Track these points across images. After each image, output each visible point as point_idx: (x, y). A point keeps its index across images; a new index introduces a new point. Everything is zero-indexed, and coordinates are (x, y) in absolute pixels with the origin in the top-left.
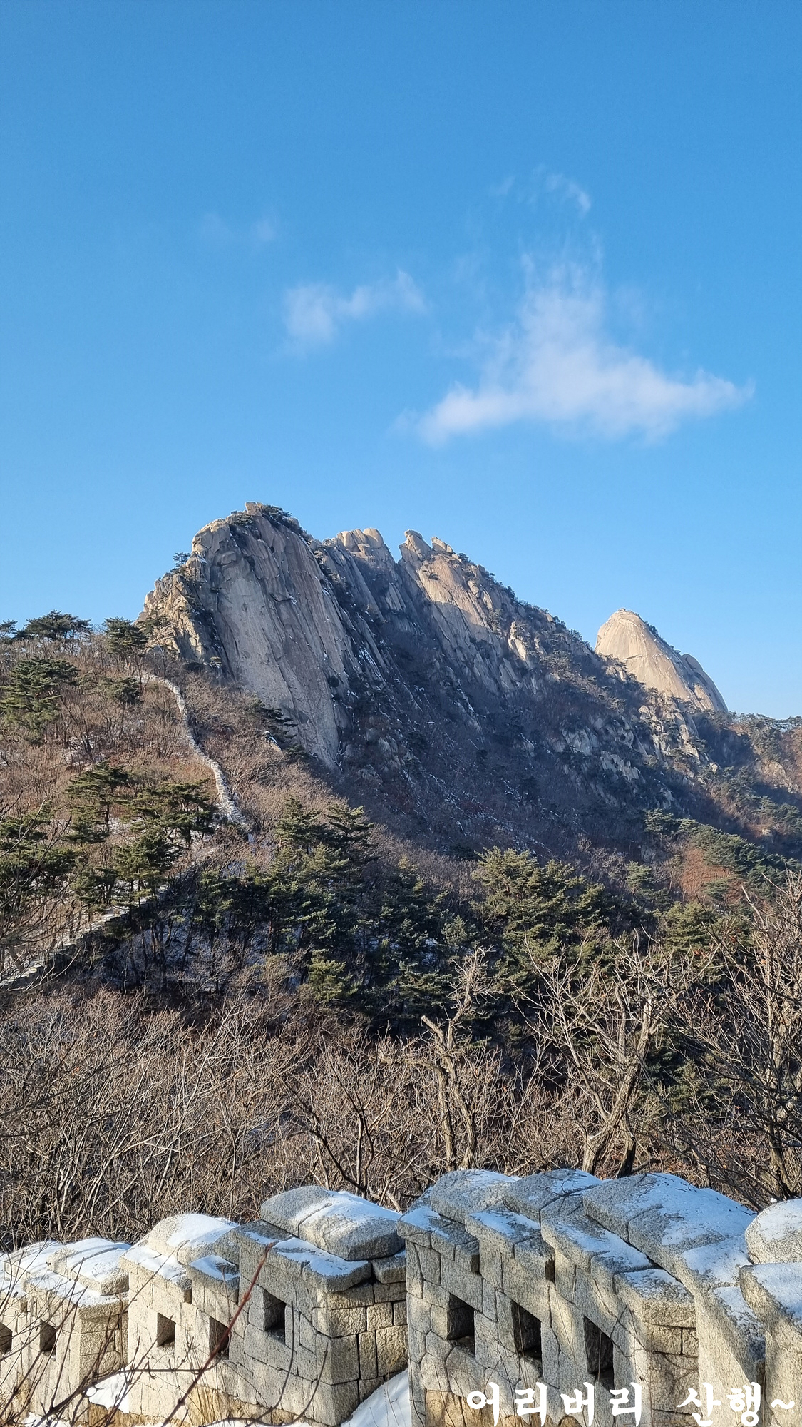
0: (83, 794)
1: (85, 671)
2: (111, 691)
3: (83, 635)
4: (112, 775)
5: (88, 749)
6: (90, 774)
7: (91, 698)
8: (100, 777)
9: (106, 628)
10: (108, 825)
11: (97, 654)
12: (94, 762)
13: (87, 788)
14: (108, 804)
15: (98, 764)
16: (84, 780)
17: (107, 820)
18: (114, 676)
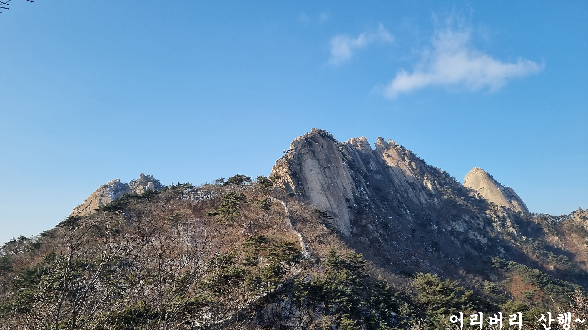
0: (249, 246)
1: (250, 197)
2: (259, 205)
3: (249, 183)
4: (260, 238)
5: (250, 228)
6: (251, 238)
7: (252, 208)
8: (255, 239)
9: (258, 180)
10: (258, 259)
11: (254, 190)
12: (253, 233)
13: (250, 244)
14: (258, 250)
15: (254, 234)
16: (249, 240)
17: (258, 257)
18: (260, 199)
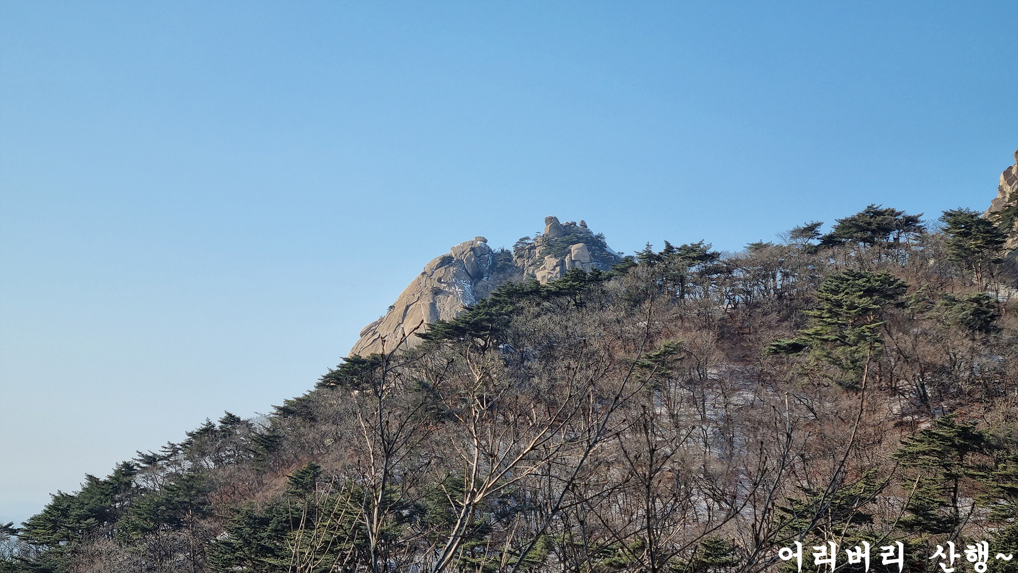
0: (920, 462)
1: (916, 287)
2: (954, 314)
3: (912, 235)
4: (959, 435)
5: (923, 398)
6: (928, 432)
7: (926, 325)
8: (943, 438)
9: (945, 225)
10: (956, 508)
11: (932, 262)
12: (933, 416)
13: (924, 453)
14: (956, 477)
15: (938, 418)
16: (921, 441)
17: (954, 501)
18: (957, 293)
